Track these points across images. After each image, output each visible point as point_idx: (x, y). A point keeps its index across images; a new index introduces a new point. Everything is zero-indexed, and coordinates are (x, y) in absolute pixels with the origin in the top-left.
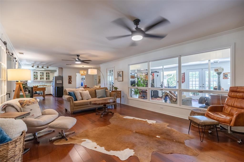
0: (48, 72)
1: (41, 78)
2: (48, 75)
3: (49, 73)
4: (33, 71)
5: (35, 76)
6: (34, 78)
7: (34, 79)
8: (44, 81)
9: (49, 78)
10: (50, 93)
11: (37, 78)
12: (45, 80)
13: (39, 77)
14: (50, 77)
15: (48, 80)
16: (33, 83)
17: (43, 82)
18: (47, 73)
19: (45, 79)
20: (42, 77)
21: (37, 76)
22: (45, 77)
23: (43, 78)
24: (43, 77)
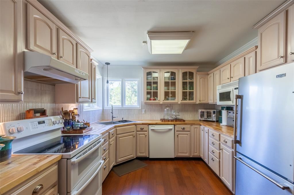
0: (188, 70)
1: (167, 94)
2: (188, 81)
3: (191, 74)
4: (145, 68)
5: (149, 87)
6: (148, 93)
7: (149, 96)
8: (176, 104)
9: (191, 94)
10: (196, 155)
11: (155, 95)
12: (179, 103)
13: (161, 90)
14: (194, 91)
15: (187, 101)
16: (145, 111)
17: (170, 106)
18: (185, 74)
19: (179, 99)
20: (171, 89)
21: (155, 85)
22: (179, 89)
23: (174, 94)
24: (173, 88)
